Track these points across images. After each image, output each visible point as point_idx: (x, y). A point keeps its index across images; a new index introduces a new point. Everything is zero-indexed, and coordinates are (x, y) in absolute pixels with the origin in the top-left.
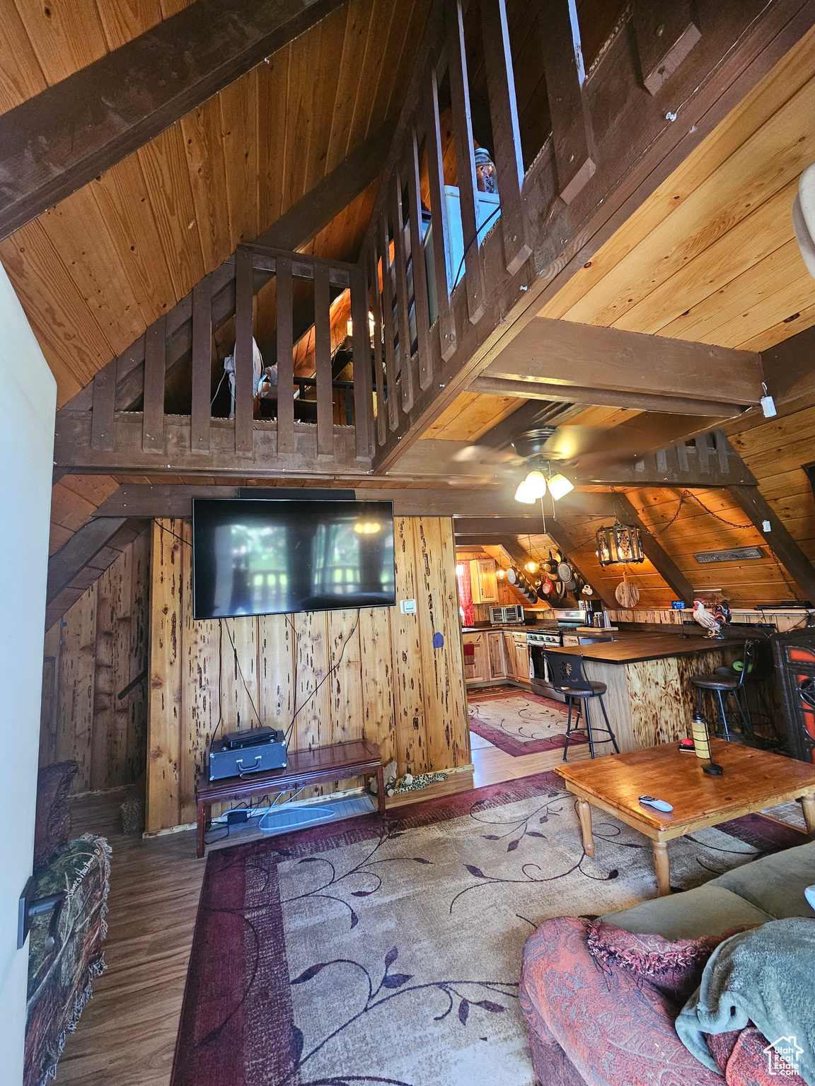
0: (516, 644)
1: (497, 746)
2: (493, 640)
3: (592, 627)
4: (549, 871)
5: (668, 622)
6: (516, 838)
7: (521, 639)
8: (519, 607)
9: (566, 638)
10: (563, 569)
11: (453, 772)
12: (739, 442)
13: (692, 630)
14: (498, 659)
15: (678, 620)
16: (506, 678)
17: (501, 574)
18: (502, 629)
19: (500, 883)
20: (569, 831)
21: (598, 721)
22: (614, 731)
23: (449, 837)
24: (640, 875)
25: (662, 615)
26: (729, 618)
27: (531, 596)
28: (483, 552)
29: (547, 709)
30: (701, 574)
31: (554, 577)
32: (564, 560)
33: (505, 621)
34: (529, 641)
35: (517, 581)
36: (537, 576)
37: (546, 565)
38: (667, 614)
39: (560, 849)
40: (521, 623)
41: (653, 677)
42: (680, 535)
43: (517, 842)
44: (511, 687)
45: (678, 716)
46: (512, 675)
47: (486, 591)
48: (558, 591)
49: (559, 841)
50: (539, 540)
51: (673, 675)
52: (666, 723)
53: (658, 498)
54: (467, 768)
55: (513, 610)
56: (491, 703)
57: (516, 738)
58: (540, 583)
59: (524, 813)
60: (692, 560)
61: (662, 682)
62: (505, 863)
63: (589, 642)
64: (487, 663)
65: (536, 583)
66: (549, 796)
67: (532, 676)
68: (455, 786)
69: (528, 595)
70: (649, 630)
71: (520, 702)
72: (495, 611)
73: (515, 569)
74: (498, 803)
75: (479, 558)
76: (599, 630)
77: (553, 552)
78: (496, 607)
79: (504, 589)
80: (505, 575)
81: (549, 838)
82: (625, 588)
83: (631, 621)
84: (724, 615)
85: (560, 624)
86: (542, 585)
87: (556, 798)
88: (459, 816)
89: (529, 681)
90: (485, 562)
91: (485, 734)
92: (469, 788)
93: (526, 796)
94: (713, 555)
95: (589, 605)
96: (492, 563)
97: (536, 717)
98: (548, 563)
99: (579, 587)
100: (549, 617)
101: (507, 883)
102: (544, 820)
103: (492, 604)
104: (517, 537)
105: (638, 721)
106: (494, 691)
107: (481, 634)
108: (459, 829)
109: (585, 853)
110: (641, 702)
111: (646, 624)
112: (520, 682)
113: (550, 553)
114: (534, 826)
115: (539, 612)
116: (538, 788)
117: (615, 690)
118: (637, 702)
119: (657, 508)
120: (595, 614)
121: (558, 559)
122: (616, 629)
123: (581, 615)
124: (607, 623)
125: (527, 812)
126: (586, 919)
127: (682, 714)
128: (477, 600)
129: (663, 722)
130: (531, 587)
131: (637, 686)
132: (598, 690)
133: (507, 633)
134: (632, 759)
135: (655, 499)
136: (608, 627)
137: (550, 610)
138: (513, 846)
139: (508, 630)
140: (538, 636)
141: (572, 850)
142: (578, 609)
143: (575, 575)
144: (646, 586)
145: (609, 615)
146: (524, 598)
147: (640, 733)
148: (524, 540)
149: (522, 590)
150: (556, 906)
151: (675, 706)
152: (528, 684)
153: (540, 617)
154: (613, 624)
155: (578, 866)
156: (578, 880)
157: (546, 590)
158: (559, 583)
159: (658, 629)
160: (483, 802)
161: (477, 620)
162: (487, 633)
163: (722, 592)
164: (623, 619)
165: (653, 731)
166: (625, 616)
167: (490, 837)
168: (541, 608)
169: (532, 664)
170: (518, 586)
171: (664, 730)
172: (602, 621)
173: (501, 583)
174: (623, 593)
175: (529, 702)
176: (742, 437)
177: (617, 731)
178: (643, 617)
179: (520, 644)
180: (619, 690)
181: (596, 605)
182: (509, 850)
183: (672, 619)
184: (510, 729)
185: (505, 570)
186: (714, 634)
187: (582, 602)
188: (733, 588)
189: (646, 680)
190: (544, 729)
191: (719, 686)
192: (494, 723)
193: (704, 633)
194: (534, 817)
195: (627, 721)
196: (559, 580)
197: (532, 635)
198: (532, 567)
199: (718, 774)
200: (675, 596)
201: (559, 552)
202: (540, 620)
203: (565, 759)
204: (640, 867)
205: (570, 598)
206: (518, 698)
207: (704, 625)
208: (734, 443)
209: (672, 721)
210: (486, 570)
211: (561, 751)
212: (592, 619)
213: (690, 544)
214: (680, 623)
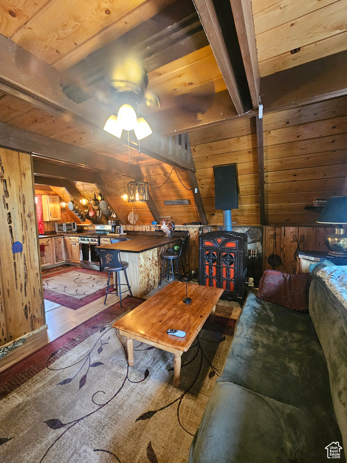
0: (72, 243)
1: (63, 305)
2: (57, 242)
3: (115, 233)
4: (111, 391)
5: (149, 230)
6: (84, 374)
7: (75, 241)
8: (74, 224)
9: (102, 239)
10: (102, 204)
11: (31, 334)
12: (194, 150)
13: (159, 234)
14: (60, 251)
15: (153, 229)
16: (65, 261)
17: (64, 204)
18: (63, 236)
19: (77, 424)
20: (116, 353)
21: (123, 280)
22: (130, 285)
23: (29, 398)
24: (159, 367)
25: (146, 228)
26: (174, 229)
27: (82, 217)
28: (51, 190)
29: (90, 275)
30: (164, 210)
31: (96, 208)
32: (103, 199)
33: (65, 230)
34: (80, 241)
35: (74, 209)
36: (86, 207)
37: (92, 201)
38: (149, 227)
39: (114, 369)
40: (75, 232)
41: (148, 256)
42: (160, 192)
43: (85, 376)
44: (68, 266)
45: (156, 272)
46: (69, 260)
47: (52, 214)
48: (98, 215)
49: (112, 363)
50: (88, 187)
51: (155, 254)
52: (152, 276)
53: (154, 172)
54: (42, 328)
55: (70, 225)
56: (56, 278)
57: (75, 297)
58: (87, 211)
59: (86, 350)
60: (162, 203)
61: (151, 258)
62: (79, 401)
63: (117, 241)
64: (53, 254)
65: (85, 211)
66: (101, 331)
67: (81, 260)
68: (32, 347)
69: (80, 217)
70: (140, 234)
71: (74, 274)
72: (59, 226)
73: (73, 202)
74: (68, 349)
75: (49, 194)
76: (118, 235)
77: (97, 195)
78: (59, 223)
79: (65, 213)
80: (66, 205)
81: (106, 363)
82: (132, 215)
83: (132, 230)
84: (172, 227)
85: (97, 232)
86: (88, 212)
87: (105, 331)
88: (37, 373)
89: (79, 262)
90: (53, 197)
91: (54, 299)
92: (44, 344)
93: (86, 336)
94: (172, 202)
95: (114, 223)
96: (57, 198)
97: (85, 281)
98: (93, 200)
99: (110, 214)
100: (90, 228)
101: (83, 421)
102: (100, 350)
103: (57, 221)
104: (75, 184)
105: (142, 278)
106: (58, 270)
107: (49, 239)
108: (38, 386)
109: (128, 366)
110: (143, 269)
111: (139, 232)
112: (73, 262)
113: (95, 195)
114: (95, 359)
115: (85, 226)
116: (93, 328)
117: (132, 265)
118: (142, 269)
119: (153, 177)
120: (117, 227)
121: (99, 198)
122: (126, 234)
123: (108, 227)
124: (122, 231)
125: (89, 349)
126: (140, 421)
127: (157, 270)
128: (47, 218)
129: (150, 276)
130: (82, 213)
131: (142, 261)
132: (124, 266)
133: (66, 238)
134: (152, 304)
135: (153, 172)
136: (122, 233)
137: (92, 225)
138: (83, 381)
139: (67, 236)
140: (86, 239)
141: (121, 367)
142: (107, 224)
143: (109, 207)
144: (141, 214)
145: (123, 228)
146: (77, 219)
147: (142, 283)
148: (79, 185)
149: (77, 214)
150: (120, 422)
151: (155, 268)
152: (79, 263)
153: (85, 228)
154: (124, 232)
155: (127, 377)
156: (129, 389)
157: (91, 214)
158: (98, 211)
159: (144, 234)
160: (56, 352)
161: (46, 231)
162: (53, 238)
163: (171, 218)
164: (129, 229)
165: (147, 281)
166: (130, 228)
167: (65, 382)
168: (87, 224)
169: (81, 253)
170: (74, 212)
171: (151, 279)
172: (120, 230)
173: (63, 210)
174: (131, 218)
175: (80, 273)
176: (196, 148)
177: (131, 284)
178: (138, 228)
179: (74, 243)
180: (134, 265)
181: (117, 223)
182: (81, 387)
183: (150, 229)
184: (70, 292)
185: (66, 202)
186: (168, 235)
187: (111, 221)
188: (175, 216)
189: (146, 258)
190: (90, 287)
191: (171, 257)
192: (60, 291)
193: (164, 235)
194: (94, 351)
195: (137, 278)
196: (99, 209)
197: (83, 238)
198: (84, 202)
199: (190, 302)
200: (153, 219)
201: (100, 195)
202: (86, 230)
203: (105, 303)
204: (158, 361)
205: (103, 220)
206: (73, 272)
207: (165, 232)
208: (192, 150)
209: (153, 275)
210: (53, 202)
211: (102, 299)
212: (115, 229)
213: (164, 196)
214: (154, 231)
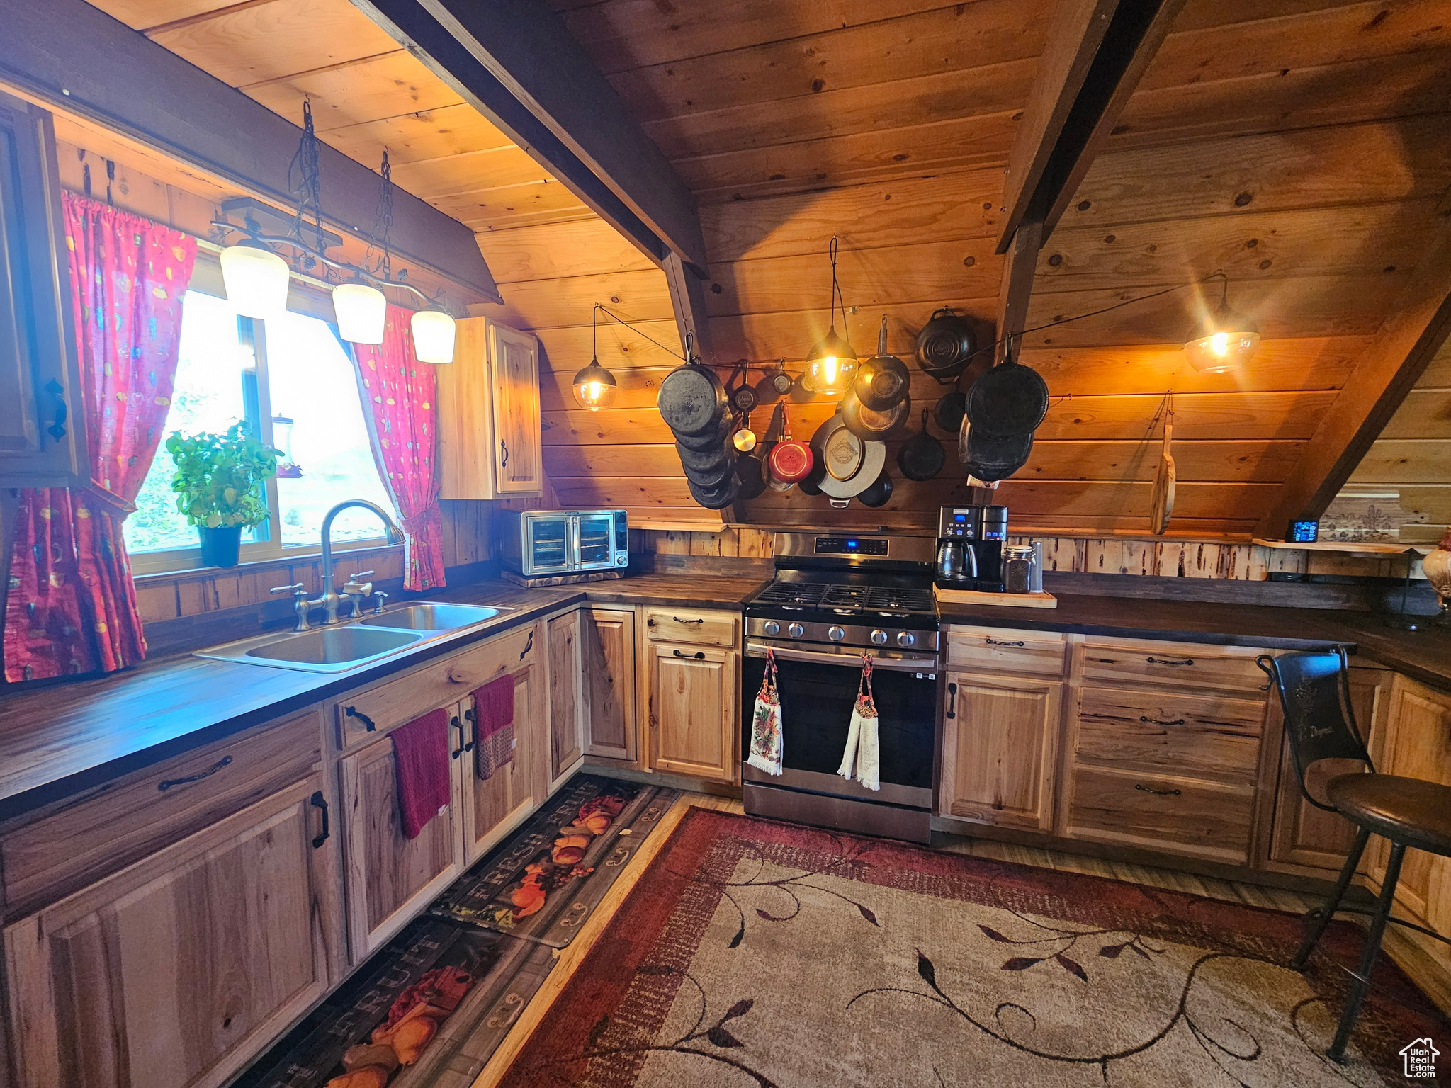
0: (664, 649)
2: (558, 644)
5: (1210, 572)
7: (693, 634)
15: (1253, 569)
16: (581, 762)
17: (594, 392)
18: (584, 597)
25: (1188, 556)
33: (574, 563)
34: (753, 644)
46: (617, 753)
47: (511, 453)
55: (600, 527)
64: (544, 731)
65: (738, 441)
70: (1142, 594)
78: (542, 515)
96: (531, 348)
100: (711, 547)
107: (529, 626)
111: (1123, 578)
115: (669, 535)
120: (1013, 549)
128: (478, 480)
133: (611, 612)
136: (1041, 590)
137: (733, 529)
157: (792, 462)
172: (1032, 571)
179: (685, 650)
183: (1222, 566)
210: (515, 370)
214: (1256, 576)
